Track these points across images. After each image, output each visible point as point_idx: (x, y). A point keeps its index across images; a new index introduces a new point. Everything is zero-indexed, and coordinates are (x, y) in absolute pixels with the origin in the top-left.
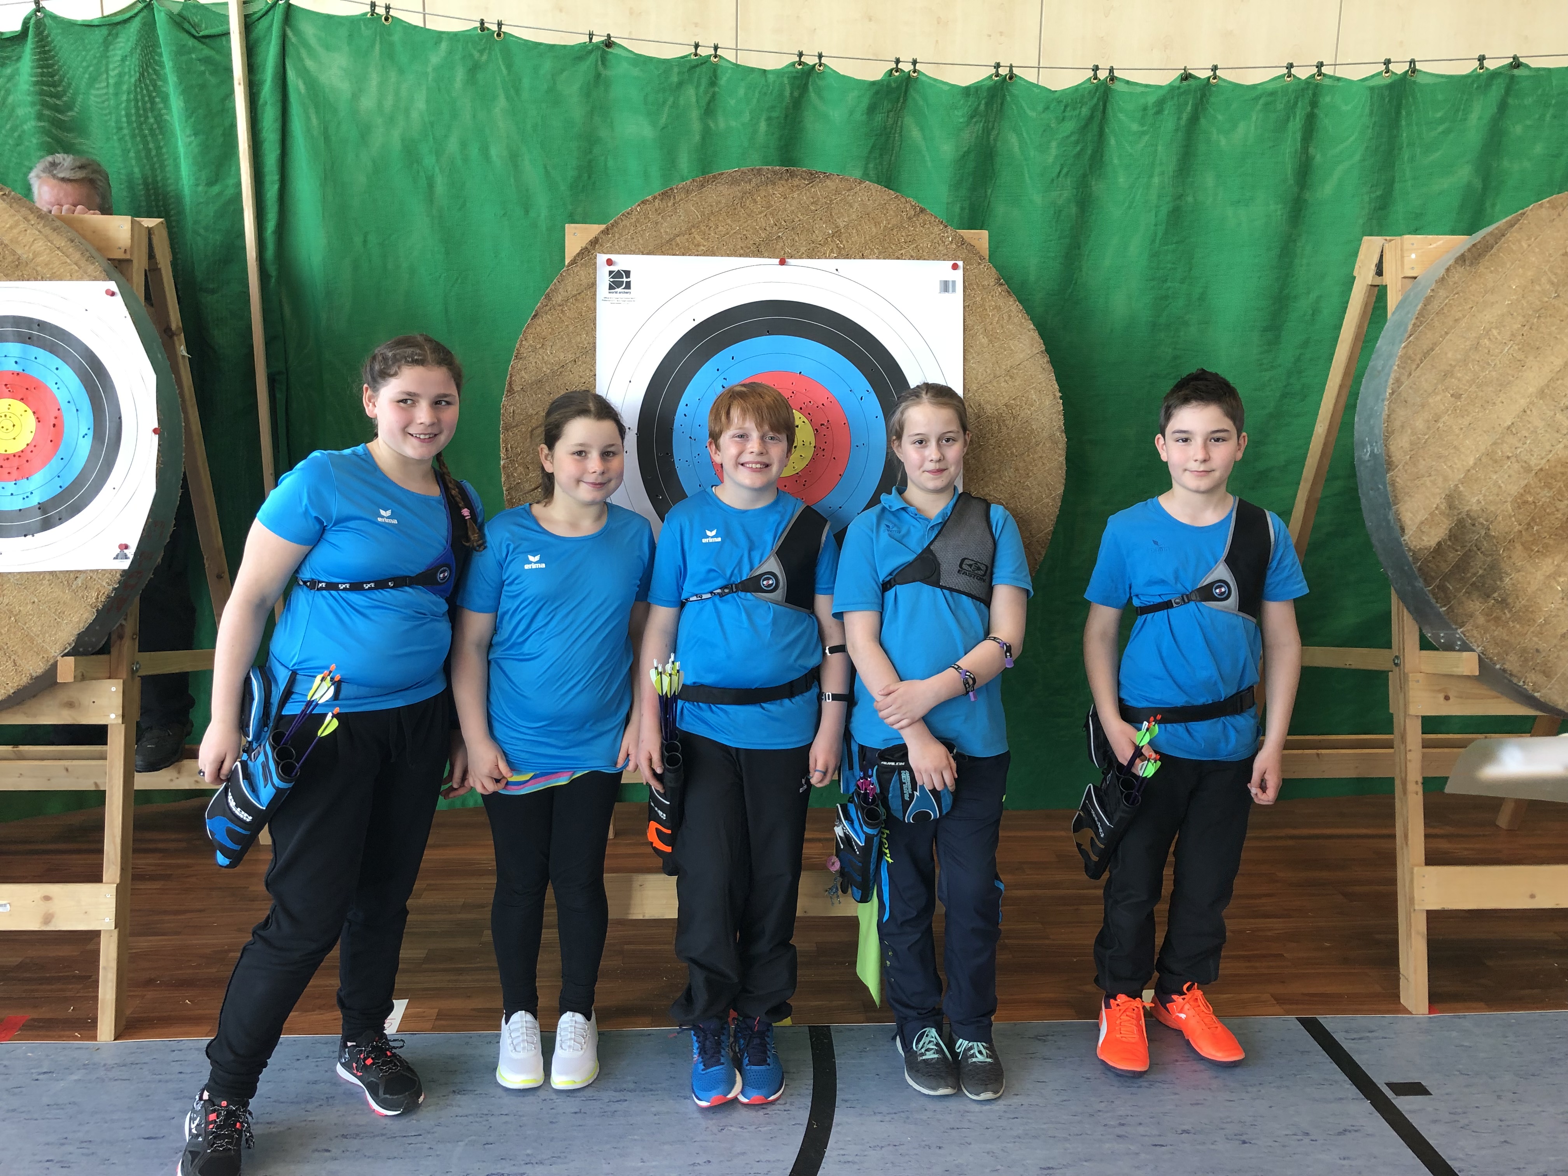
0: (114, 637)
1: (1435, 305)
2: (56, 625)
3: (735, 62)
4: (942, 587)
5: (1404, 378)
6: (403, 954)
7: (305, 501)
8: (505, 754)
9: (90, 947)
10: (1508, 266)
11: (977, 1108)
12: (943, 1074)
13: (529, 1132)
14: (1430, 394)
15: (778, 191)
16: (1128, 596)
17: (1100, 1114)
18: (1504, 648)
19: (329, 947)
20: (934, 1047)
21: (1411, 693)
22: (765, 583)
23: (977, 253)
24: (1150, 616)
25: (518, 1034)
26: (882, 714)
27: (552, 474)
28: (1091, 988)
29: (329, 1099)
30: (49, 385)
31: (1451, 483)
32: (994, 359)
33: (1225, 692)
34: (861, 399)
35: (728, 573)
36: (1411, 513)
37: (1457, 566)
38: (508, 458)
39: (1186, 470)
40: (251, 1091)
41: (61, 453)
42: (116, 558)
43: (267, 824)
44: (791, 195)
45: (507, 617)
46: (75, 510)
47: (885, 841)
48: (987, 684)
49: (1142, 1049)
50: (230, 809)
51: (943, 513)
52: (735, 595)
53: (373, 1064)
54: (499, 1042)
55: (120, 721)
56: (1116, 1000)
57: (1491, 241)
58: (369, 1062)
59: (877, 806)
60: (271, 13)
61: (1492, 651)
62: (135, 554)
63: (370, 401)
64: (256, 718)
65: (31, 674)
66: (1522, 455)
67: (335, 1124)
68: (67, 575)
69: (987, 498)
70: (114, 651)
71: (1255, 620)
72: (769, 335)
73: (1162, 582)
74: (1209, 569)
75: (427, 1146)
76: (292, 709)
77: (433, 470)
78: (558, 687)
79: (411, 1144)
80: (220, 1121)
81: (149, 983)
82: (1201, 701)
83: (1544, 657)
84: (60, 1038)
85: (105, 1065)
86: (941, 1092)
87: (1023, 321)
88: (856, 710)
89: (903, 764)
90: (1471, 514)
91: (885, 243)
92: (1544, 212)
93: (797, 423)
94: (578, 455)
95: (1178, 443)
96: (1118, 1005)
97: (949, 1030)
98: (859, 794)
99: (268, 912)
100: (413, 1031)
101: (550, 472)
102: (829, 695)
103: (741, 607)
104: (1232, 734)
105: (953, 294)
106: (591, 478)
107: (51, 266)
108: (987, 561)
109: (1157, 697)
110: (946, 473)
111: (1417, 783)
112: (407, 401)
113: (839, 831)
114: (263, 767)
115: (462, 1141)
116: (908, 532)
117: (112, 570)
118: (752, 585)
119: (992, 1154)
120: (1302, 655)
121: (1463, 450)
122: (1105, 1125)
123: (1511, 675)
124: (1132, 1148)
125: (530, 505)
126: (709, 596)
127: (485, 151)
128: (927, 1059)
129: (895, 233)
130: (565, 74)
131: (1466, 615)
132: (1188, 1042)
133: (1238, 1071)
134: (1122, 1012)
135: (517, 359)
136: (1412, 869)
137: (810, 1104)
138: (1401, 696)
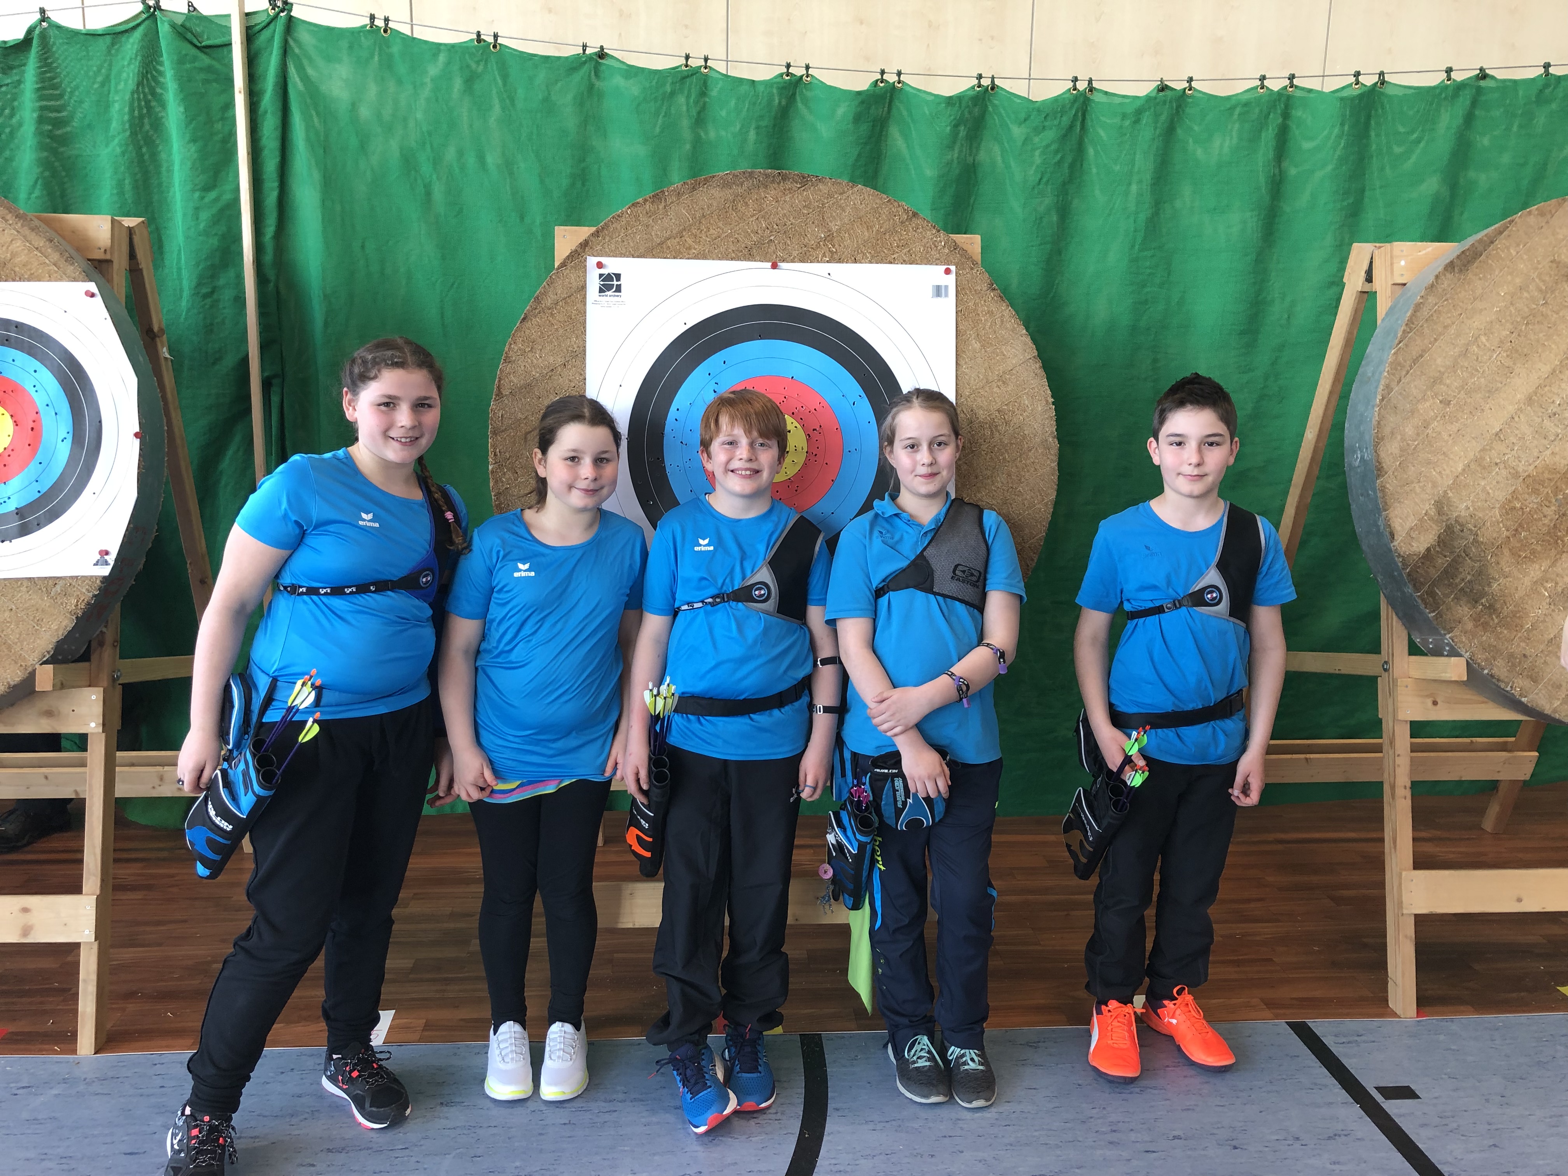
0: (94, 644)
1: (1425, 313)
2: (34, 632)
3: (725, 73)
4: (935, 594)
5: (1393, 384)
6: (389, 964)
7: (284, 505)
8: (491, 763)
9: (70, 959)
10: (1497, 273)
11: (968, 1115)
12: (934, 1082)
13: (516, 1144)
14: (1418, 401)
15: (770, 194)
16: (1120, 600)
17: (1092, 1120)
18: (1492, 654)
19: (313, 958)
20: (926, 1055)
21: (1400, 698)
22: (757, 592)
23: (970, 258)
24: (1141, 620)
25: (507, 1045)
26: (876, 721)
27: (545, 478)
28: (1083, 994)
29: (314, 1113)
30: (26, 387)
31: (1440, 489)
32: (986, 365)
33: (1216, 696)
34: (854, 404)
35: (720, 582)
36: (1401, 518)
37: (1446, 571)
38: (496, 463)
39: (1179, 474)
40: (233, 1105)
41: (39, 457)
42: (96, 564)
43: (248, 834)
44: (783, 199)
45: (495, 624)
46: (54, 515)
47: (877, 848)
48: (980, 691)
49: (1134, 1055)
50: (210, 818)
51: (936, 519)
52: (726, 604)
53: (359, 1076)
54: (487, 1053)
55: (100, 730)
56: (1107, 1006)
57: (1480, 248)
58: (355, 1074)
59: (870, 813)
60: (272, 26)
61: (1480, 657)
62: (116, 560)
63: (350, 405)
64: (237, 726)
65: (8, 683)
66: (1510, 461)
67: (321, 1138)
68: (46, 582)
69: (980, 503)
70: (94, 657)
71: (1244, 625)
72: (761, 339)
73: (1154, 587)
74: (1201, 574)
75: (414, 1159)
76: (273, 716)
77: (415, 475)
78: (545, 696)
79: (397, 1157)
80: (203, 1136)
81: (130, 996)
82: (1190, 707)
83: (1531, 662)
84: (40, 1051)
85: (85, 1080)
86: (934, 1099)
87: (1016, 326)
88: (848, 718)
89: (897, 771)
90: (1460, 520)
91: (878, 247)
92: (1532, 220)
93: (788, 428)
94: (571, 460)
95: (1172, 446)
96: (1109, 1011)
97: (940, 1037)
98: (852, 802)
99: (250, 923)
100: (401, 1043)
101: (543, 477)
102: (820, 707)
103: (732, 617)
104: (1221, 737)
105: (946, 299)
106: (583, 484)
107: (29, 267)
108: (980, 567)
109: (1148, 701)
110: (938, 477)
111: (1405, 787)
112: (389, 404)
113: (831, 838)
114: (243, 775)
115: (449, 1154)
116: (901, 539)
117: (92, 577)
118: (744, 595)
119: (983, 1162)
120: (1287, 660)
121: (1452, 456)
122: (1097, 1132)
123: (1498, 680)
124: (1123, 1154)
125: (522, 510)
126: (700, 605)
127: (481, 159)
128: (919, 1067)
129: (888, 237)
130: (559, 84)
131: (1454, 620)
132: (1179, 1047)
133: (1228, 1076)
134: (1113, 1017)
135: (506, 362)
136: (1401, 874)
137: (801, 1113)
138: (1390, 702)
